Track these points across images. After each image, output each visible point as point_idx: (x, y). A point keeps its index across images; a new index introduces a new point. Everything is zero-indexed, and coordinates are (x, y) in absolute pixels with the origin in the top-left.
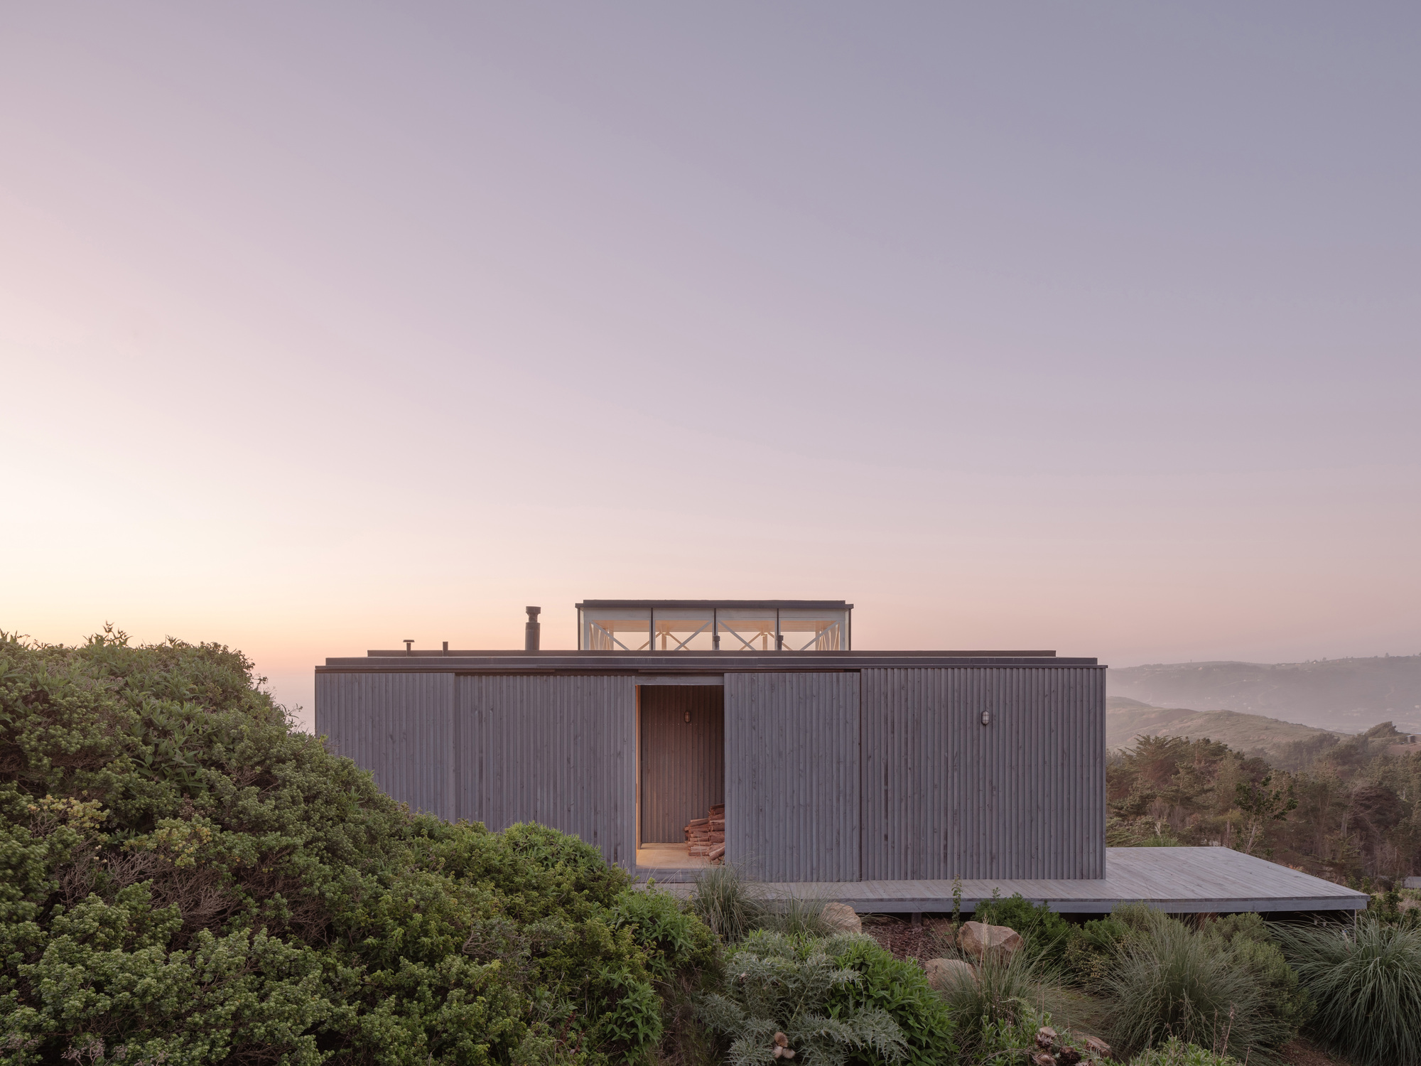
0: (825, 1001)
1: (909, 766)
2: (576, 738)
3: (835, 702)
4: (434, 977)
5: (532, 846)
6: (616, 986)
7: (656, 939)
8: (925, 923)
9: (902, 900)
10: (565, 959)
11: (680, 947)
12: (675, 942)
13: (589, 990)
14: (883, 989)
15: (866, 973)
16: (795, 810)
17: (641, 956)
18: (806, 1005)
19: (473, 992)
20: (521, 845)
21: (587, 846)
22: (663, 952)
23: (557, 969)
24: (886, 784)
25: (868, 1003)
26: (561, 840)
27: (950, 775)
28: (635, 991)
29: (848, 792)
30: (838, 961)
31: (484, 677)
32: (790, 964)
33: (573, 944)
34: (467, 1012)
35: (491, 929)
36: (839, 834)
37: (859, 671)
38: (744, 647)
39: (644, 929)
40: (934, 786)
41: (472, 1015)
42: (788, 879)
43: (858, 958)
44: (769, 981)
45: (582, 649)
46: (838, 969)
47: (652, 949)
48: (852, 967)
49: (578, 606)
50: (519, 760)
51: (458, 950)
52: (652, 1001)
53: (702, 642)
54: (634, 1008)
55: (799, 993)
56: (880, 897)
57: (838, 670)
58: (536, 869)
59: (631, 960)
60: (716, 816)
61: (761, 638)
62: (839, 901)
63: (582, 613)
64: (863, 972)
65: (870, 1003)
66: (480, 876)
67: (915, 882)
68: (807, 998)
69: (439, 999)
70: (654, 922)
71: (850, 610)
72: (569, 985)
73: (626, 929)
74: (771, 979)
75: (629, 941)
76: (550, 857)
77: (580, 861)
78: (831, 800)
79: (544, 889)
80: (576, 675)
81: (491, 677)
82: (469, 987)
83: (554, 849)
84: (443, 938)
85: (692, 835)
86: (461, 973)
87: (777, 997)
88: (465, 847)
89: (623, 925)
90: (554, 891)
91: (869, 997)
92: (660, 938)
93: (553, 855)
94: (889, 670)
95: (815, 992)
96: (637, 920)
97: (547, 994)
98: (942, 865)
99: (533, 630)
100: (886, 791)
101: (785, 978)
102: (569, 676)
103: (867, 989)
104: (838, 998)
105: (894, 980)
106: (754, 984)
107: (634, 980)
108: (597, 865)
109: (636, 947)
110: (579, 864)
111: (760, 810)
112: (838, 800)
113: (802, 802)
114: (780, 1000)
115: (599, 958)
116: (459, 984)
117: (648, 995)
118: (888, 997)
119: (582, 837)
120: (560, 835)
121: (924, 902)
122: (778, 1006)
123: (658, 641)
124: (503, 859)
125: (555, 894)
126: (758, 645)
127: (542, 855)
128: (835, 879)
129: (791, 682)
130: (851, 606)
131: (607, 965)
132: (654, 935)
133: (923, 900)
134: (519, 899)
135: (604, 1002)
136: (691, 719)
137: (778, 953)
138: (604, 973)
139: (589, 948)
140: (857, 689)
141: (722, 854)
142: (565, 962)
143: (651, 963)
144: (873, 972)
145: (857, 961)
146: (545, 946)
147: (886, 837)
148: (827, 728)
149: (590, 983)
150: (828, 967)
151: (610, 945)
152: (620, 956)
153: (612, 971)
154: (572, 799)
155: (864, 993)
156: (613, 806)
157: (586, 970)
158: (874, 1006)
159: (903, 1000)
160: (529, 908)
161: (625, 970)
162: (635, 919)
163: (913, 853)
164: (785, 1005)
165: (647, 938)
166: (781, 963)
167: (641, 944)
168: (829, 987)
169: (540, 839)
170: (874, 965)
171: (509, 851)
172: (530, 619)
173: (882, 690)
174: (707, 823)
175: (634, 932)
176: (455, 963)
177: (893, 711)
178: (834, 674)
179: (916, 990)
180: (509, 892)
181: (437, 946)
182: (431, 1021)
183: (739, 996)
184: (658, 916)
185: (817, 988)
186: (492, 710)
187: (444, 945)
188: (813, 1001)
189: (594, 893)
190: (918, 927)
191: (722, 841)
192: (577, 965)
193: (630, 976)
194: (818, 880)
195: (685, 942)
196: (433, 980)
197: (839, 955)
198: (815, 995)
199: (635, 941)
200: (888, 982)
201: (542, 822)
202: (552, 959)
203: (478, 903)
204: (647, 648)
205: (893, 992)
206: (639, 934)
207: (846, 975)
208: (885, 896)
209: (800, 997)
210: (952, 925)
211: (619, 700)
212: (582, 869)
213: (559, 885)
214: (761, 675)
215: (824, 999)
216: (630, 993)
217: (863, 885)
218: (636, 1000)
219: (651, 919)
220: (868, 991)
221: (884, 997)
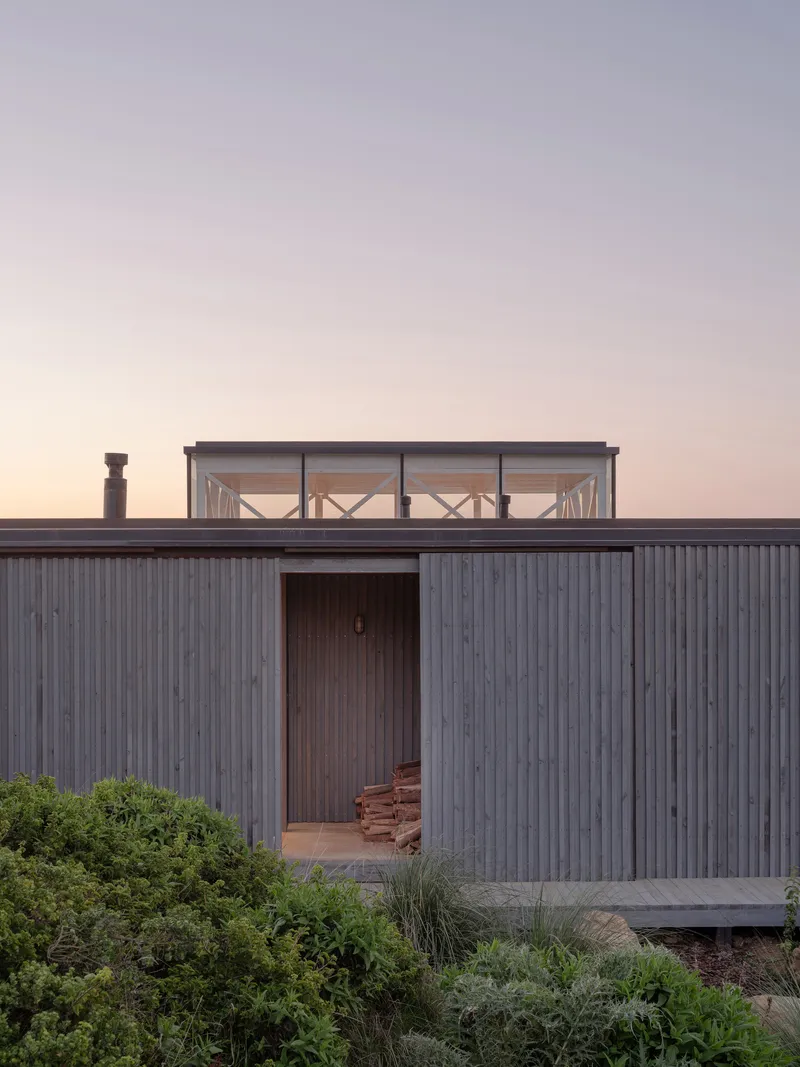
0: (600, 1049)
1: (711, 698)
2: (187, 654)
3: (593, 598)
4: (9, 994)
5: (133, 813)
6: (278, 1021)
7: (336, 951)
8: (737, 944)
9: (700, 907)
10: (198, 980)
11: (373, 965)
12: (365, 956)
13: (236, 1028)
14: (691, 1031)
15: (664, 1006)
16: (531, 769)
17: (313, 977)
18: (571, 1054)
19: (70, 1017)
20: (116, 811)
21: (215, 815)
22: (347, 972)
23: (185, 995)
24: (675, 727)
25: (668, 1051)
26: (177, 804)
27: (773, 712)
28: (307, 1028)
29: (614, 741)
30: (620, 988)
31: (44, 561)
32: (546, 992)
33: (207, 957)
34: (66, 1045)
35: (89, 926)
36: (600, 805)
37: (630, 549)
38: (448, 515)
39: (317, 937)
40: (749, 730)
41: (73, 1049)
42: (520, 876)
43: (652, 982)
44: (516, 1016)
45: (194, 516)
46: (621, 999)
47: (330, 966)
48: (643, 997)
49: (188, 451)
50: (98, 690)
51: (42, 955)
52: (335, 1046)
53: (381, 507)
54: (308, 1054)
55: (559, 1036)
56: (667, 904)
57: (598, 549)
58: (143, 846)
59: (300, 982)
60: (405, 780)
61: (471, 502)
62: (604, 909)
63: (193, 461)
64: (660, 1003)
65: (673, 1051)
66: (58, 854)
67: (720, 880)
68: (573, 1044)
69: (17, 1026)
70: (332, 927)
71: (614, 456)
72: (204, 1020)
73: (288, 936)
74: (519, 1014)
75: (295, 953)
76: (162, 830)
77: (208, 836)
78: (588, 752)
79: (157, 875)
80: (187, 557)
81: (55, 560)
82: (64, 1010)
83: (168, 818)
84: (19, 935)
85: (367, 810)
86: (50, 989)
87: (525, 1042)
88: (36, 811)
89: (282, 931)
90: (171, 880)
91: (671, 1041)
92: (342, 951)
93: (166, 827)
94: (678, 548)
95: (585, 1034)
96: (306, 923)
97: (176, 1029)
98: (762, 853)
99: (116, 489)
100: (674, 738)
101: (537, 1012)
102: (177, 558)
103: (667, 1030)
104: (622, 1044)
105: (709, 1016)
106: (490, 1023)
107: (306, 1012)
108: (233, 843)
109: (307, 962)
110: (207, 842)
111: (476, 769)
112: (599, 752)
113: (541, 757)
114: (530, 1047)
115: (250, 978)
116: (47, 1005)
117: (328, 1035)
118: (700, 1041)
119: (207, 801)
120: (174, 798)
121: (735, 912)
122: (528, 1057)
123: (312, 504)
124: (93, 828)
125: (173, 884)
126: (467, 512)
127: (150, 827)
128: (594, 876)
129: (525, 567)
130: (614, 452)
131: (262, 991)
132: (333, 946)
133: (733, 907)
134: (122, 889)
135: (261, 1046)
136: (364, 628)
137: (524, 976)
138: (259, 1001)
139: (235, 962)
140: (628, 579)
141: (417, 838)
142: (198, 985)
143: (328, 988)
144: (676, 1003)
145: (650, 987)
146: (173, 952)
147: (674, 811)
148: (582, 642)
149: (237, 1017)
150: (606, 997)
151: (267, 958)
152: (280, 976)
153: (270, 997)
154: (181, 752)
155: (663, 1035)
156: (245, 762)
157: (230, 997)
158: (679, 1057)
159: (725, 1046)
160: (138, 903)
161: (293, 995)
162: (301, 920)
163: (717, 837)
164: (538, 1055)
165: (322, 949)
166: (531, 990)
167: (314, 959)
168: (608, 1027)
169: (144, 804)
170: (677, 994)
171: (101, 818)
172: (112, 473)
173: (668, 579)
174: (391, 790)
175: (302, 940)
176: (41, 974)
177: (684, 614)
178: (592, 555)
179: (743, 1031)
180: (106, 878)
181: (11, 947)
182: (9, 1059)
183: (466, 1042)
184: (338, 917)
185: (589, 1029)
186: (57, 611)
187: (20, 947)
188: (583, 1048)
189: (231, 886)
190: (726, 950)
191: (416, 818)
192: (215, 990)
193: (300, 1005)
194: (568, 877)
195: (381, 958)
196: (8, 998)
197: (621, 979)
198: (586, 1039)
199: (303, 954)
200: (698, 1018)
201: (145, 778)
202: (177, 980)
203: (66, 888)
204: (296, 516)
205: (707, 1034)
206: (308, 943)
207: (633, 1009)
208: (675, 902)
209: (561, 1043)
210: (783, 945)
211: (255, 596)
212: (213, 847)
213: (178, 871)
214: (478, 557)
215: (599, 1045)
216: (301, 1031)
217: (638, 885)
218: (312, 1042)
219: (326, 921)
220: (668, 1033)
221: (695, 1041)
